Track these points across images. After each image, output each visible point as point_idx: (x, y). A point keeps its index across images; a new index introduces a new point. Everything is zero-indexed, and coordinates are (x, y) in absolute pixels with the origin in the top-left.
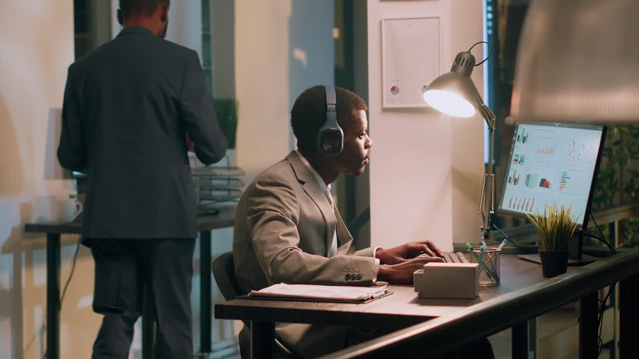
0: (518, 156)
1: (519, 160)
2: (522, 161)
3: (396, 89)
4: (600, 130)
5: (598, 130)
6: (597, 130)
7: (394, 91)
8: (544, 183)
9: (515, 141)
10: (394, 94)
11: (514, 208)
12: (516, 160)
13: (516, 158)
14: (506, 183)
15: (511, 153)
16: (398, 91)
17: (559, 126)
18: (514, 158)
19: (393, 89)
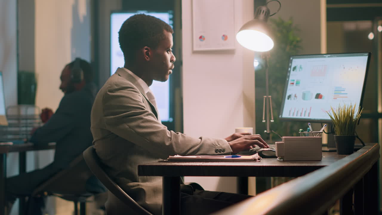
0: (294, 80)
1: (295, 83)
2: (298, 84)
3: (203, 37)
4: (366, 55)
5: (365, 56)
6: (363, 56)
7: (201, 39)
8: (318, 96)
9: (290, 71)
10: (201, 40)
11: (293, 115)
12: (293, 84)
13: (292, 82)
14: (285, 100)
15: (288, 79)
16: (204, 39)
17: (329, 57)
18: (290, 82)
19: (201, 37)
